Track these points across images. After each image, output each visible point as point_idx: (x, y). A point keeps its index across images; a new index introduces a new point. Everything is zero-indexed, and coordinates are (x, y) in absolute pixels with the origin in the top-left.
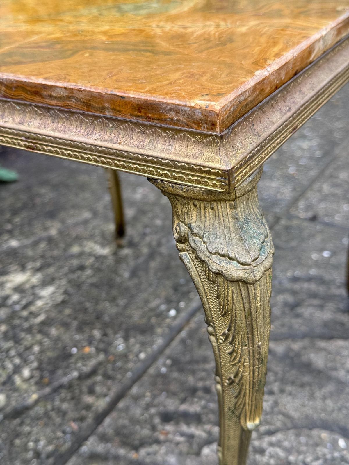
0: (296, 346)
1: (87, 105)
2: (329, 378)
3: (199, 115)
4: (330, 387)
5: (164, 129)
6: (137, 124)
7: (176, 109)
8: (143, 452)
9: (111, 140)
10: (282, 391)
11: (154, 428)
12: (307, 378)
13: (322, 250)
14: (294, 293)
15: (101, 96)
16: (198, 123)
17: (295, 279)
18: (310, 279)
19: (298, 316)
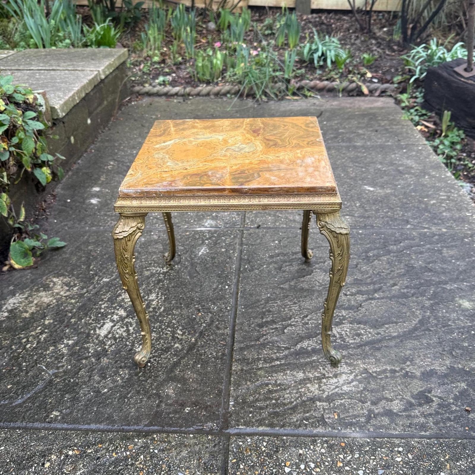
0: (292, 283)
1: (287, 191)
2: (314, 291)
3: (329, 188)
4: (316, 294)
5: (317, 194)
6: (307, 194)
7: (321, 188)
8: (261, 340)
9: (298, 201)
10: (299, 301)
11: (259, 331)
12: (305, 294)
13: (274, 241)
14: (275, 263)
15: (294, 188)
16: (329, 191)
17: (271, 257)
18: (278, 255)
19: (284, 271)
